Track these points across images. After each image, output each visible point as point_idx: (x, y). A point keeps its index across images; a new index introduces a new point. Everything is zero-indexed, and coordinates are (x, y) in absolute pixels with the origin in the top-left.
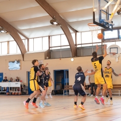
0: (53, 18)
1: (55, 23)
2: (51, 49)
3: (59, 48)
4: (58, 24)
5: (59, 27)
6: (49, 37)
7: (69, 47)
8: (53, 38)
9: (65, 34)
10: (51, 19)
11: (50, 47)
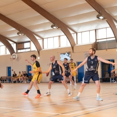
0: (99, 13)
1: (101, 18)
2: (97, 41)
3: (105, 40)
4: (104, 18)
5: (105, 21)
6: (96, 30)
7: (114, 39)
8: (99, 32)
9: (110, 27)
10: (98, 14)
11: (96, 40)
